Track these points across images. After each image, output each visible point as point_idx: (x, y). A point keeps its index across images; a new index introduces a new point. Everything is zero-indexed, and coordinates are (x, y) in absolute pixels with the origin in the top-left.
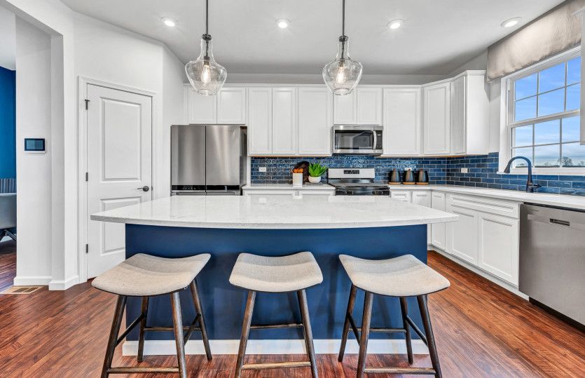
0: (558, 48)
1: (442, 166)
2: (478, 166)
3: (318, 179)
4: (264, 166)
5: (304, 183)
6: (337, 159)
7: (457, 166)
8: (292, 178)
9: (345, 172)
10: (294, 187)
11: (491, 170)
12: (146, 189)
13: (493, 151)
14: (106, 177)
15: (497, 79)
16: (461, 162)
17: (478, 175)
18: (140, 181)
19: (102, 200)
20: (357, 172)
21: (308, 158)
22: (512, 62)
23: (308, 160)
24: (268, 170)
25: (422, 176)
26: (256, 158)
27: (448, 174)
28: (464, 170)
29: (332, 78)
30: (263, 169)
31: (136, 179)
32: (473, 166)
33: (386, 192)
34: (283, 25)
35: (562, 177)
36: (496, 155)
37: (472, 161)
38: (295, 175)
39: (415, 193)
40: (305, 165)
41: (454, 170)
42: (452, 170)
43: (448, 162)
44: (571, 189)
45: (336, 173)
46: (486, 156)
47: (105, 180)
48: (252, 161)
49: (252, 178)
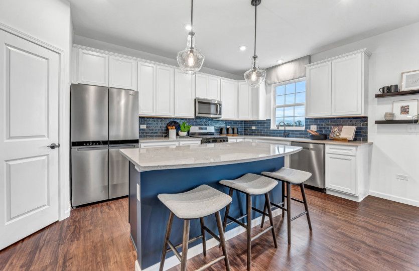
0: (295, 77)
1: (242, 125)
2: (261, 126)
3: (185, 134)
4: (144, 124)
5: (177, 136)
6: (197, 120)
7: (250, 125)
8: (168, 133)
10: (170, 139)
11: (267, 128)
12: (53, 147)
13: (268, 118)
14: (11, 136)
15: (270, 85)
16: (252, 123)
17: (261, 130)
18: (47, 139)
19: (6, 161)
20: (206, 129)
21: (176, 119)
22: (278, 79)
24: (147, 127)
25: (236, 131)
27: (245, 130)
28: (254, 128)
29: (249, 77)
30: (143, 127)
31: (44, 136)
32: (258, 125)
33: (226, 140)
35: (296, 131)
36: (270, 120)
37: (258, 123)
38: (170, 131)
40: (175, 123)
41: (249, 128)
42: (247, 128)
43: (245, 123)
44: (299, 135)
45: (194, 129)
46: (265, 121)
47: (10, 138)
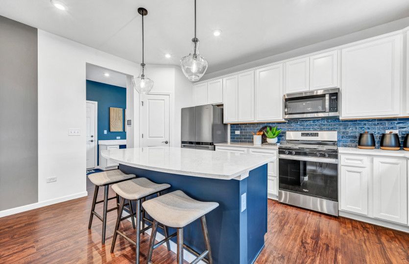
4: (238, 130)
5: (262, 143)
8: (253, 139)
9: (303, 135)
10: (255, 146)
12: (166, 143)
20: (316, 135)
23: (271, 125)
24: (241, 133)
26: (233, 124)
30: (238, 132)
34: (217, 34)
38: (255, 137)
39: (376, 160)
47: (150, 137)
48: (231, 127)
49: (231, 138)
